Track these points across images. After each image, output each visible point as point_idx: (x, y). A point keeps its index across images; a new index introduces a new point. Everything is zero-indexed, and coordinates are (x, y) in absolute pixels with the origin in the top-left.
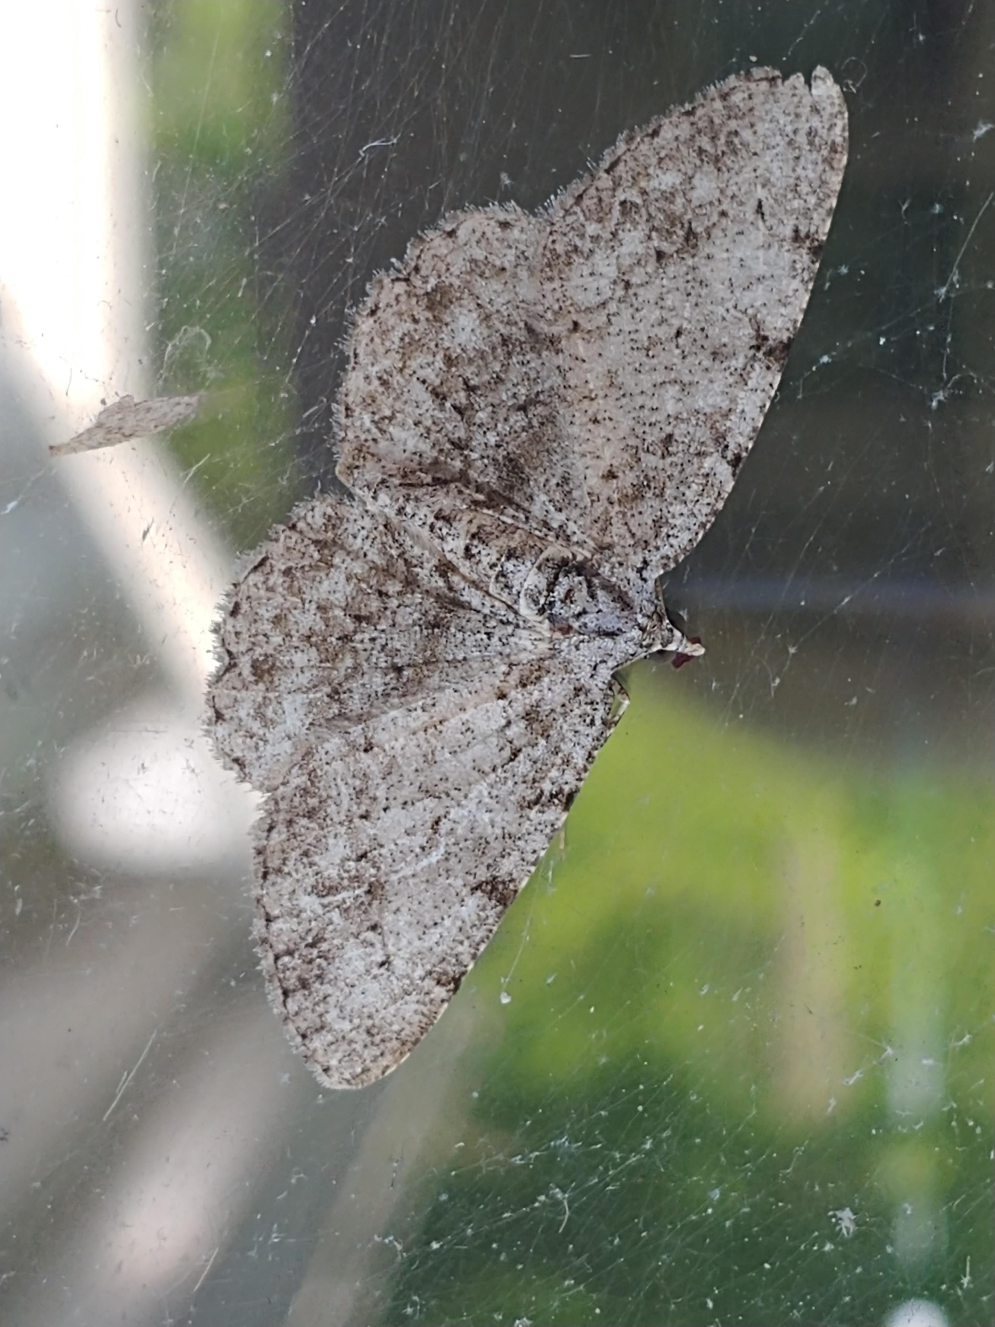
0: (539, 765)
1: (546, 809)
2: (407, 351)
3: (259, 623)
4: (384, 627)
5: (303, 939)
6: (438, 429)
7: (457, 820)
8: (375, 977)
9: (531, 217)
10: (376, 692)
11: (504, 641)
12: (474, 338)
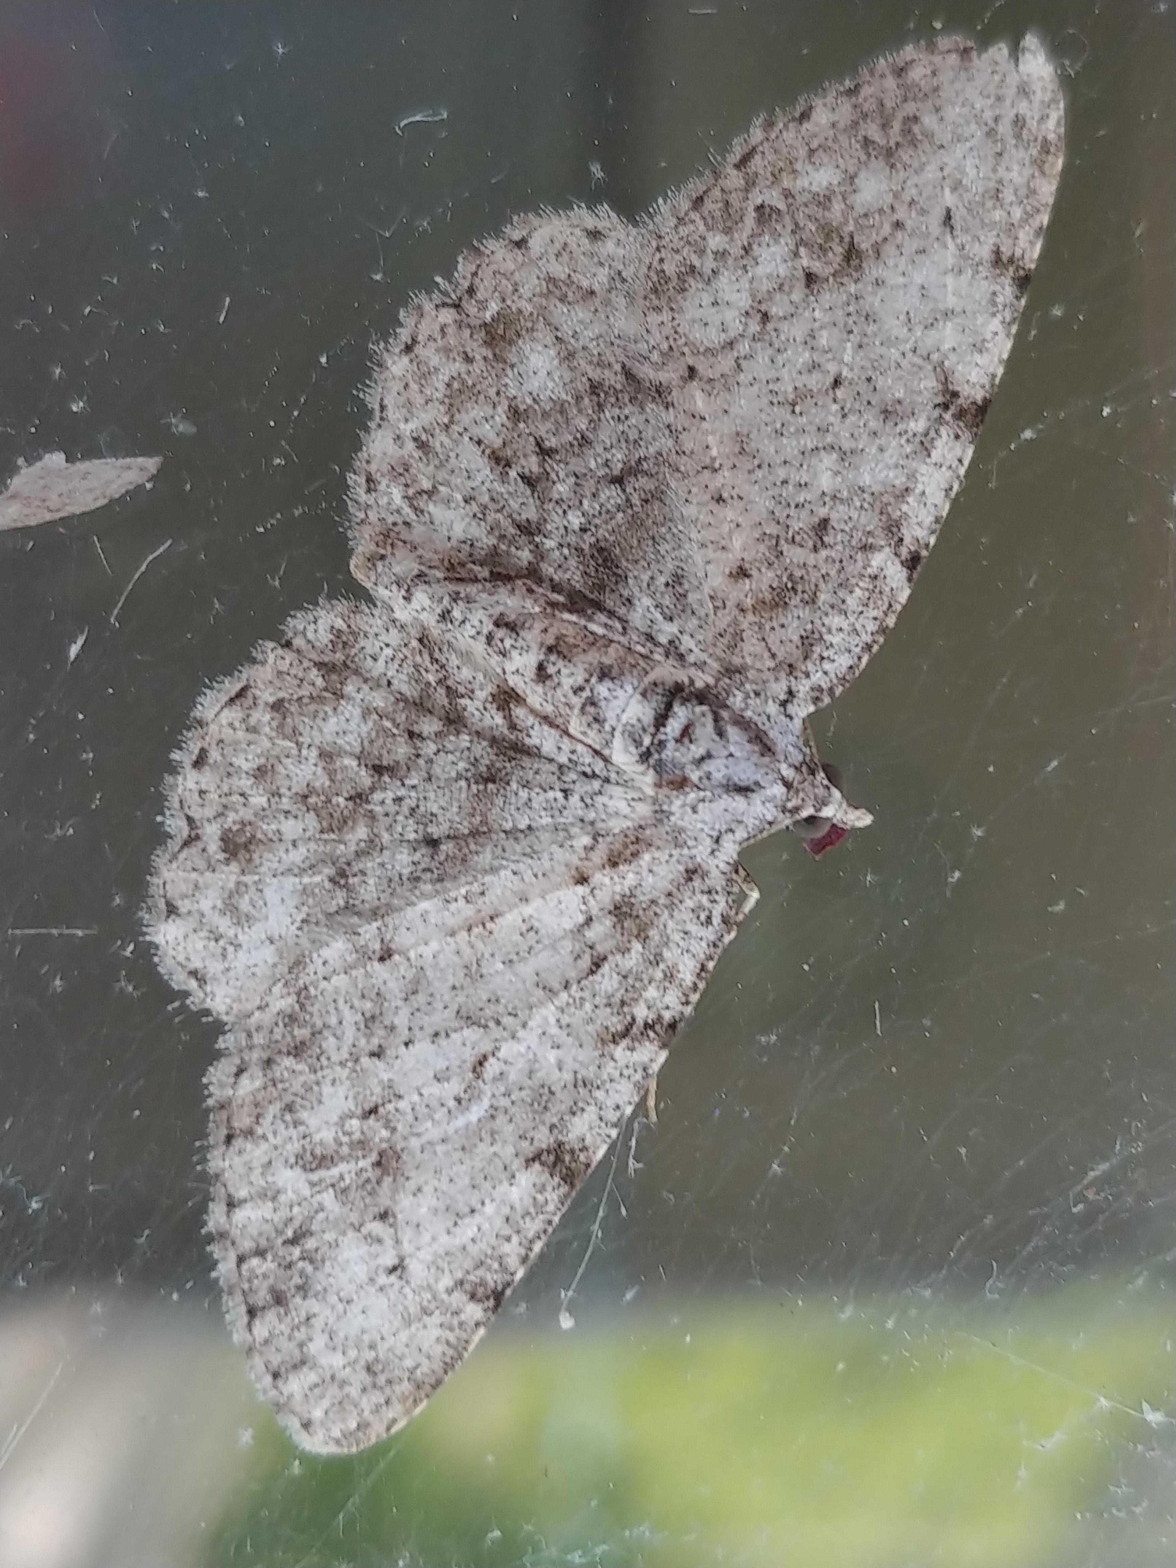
0: (630, 981)
1: (637, 1044)
2: (457, 402)
3: (235, 778)
4: (415, 782)
5: (279, 1232)
6: (499, 507)
7: (510, 1060)
8: (381, 1289)
9: (630, 227)
10: (400, 876)
11: (589, 801)
12: (550, 385)
